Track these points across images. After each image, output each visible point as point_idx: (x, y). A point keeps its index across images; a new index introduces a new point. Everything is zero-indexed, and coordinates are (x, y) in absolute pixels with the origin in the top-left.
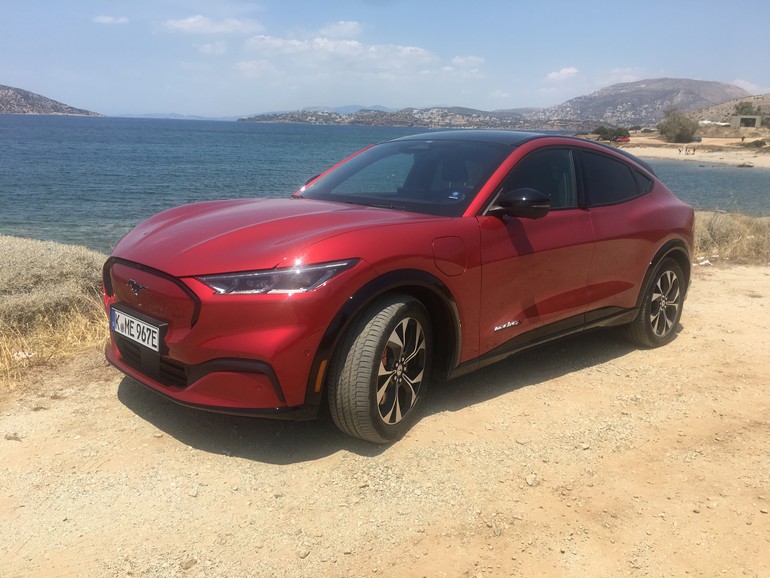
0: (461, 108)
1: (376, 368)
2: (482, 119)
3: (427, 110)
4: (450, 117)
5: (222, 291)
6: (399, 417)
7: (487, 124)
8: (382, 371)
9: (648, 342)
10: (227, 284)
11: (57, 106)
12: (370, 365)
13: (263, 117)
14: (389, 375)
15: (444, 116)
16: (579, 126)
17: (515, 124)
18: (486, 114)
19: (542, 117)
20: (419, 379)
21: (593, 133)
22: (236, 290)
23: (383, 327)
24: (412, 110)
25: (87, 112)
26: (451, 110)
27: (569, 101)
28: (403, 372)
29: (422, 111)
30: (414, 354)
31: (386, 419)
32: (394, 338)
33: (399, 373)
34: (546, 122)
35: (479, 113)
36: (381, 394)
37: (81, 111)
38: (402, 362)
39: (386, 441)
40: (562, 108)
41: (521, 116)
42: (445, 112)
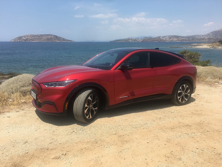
0: (175, 36)
1: (84, 105)
2: (182, 39)
3: (165, 37)
4: (172, 39)
5: (47, 86)
6: (91, 117)
7: (184, 40)
8: (86, 106)
9: (178, 104)
10: (48, 85)
11: (64, 40)
12: (83, 104)
13: (117, 40)
14: (88, 107)
15: (170, 38)
16: (214, 40)
17: (193, 40)
18: (183, 37)
19: (202, 37)
20: (96, 108)
21: (218, 42)
22: (50, 86)
23: (87, 96)
24: (160, 37)
25: (71, 41)
26: (172, 36)
27: (211, 32)
28: (92, 106)
29: (163, 37)
30: (95, 103)
31: (87, 117)
32: (89, 98)
33: (91, 107)
34: (203, 39)
35: (181, 37)
36: (86, 111)
37: (70, 41)
38: (92, 104)
39: (87, 122)
40: (209, 34)
41: (195, 37)
42: (170, 37)
